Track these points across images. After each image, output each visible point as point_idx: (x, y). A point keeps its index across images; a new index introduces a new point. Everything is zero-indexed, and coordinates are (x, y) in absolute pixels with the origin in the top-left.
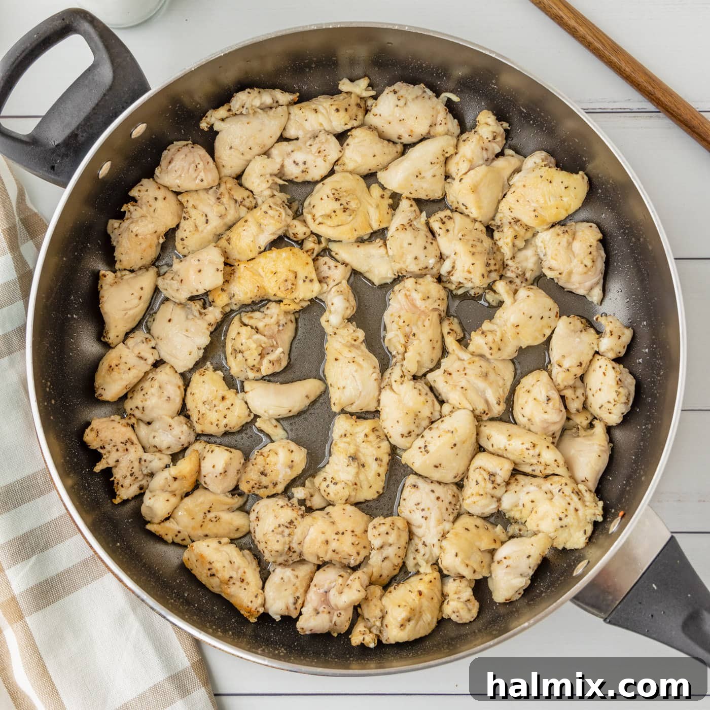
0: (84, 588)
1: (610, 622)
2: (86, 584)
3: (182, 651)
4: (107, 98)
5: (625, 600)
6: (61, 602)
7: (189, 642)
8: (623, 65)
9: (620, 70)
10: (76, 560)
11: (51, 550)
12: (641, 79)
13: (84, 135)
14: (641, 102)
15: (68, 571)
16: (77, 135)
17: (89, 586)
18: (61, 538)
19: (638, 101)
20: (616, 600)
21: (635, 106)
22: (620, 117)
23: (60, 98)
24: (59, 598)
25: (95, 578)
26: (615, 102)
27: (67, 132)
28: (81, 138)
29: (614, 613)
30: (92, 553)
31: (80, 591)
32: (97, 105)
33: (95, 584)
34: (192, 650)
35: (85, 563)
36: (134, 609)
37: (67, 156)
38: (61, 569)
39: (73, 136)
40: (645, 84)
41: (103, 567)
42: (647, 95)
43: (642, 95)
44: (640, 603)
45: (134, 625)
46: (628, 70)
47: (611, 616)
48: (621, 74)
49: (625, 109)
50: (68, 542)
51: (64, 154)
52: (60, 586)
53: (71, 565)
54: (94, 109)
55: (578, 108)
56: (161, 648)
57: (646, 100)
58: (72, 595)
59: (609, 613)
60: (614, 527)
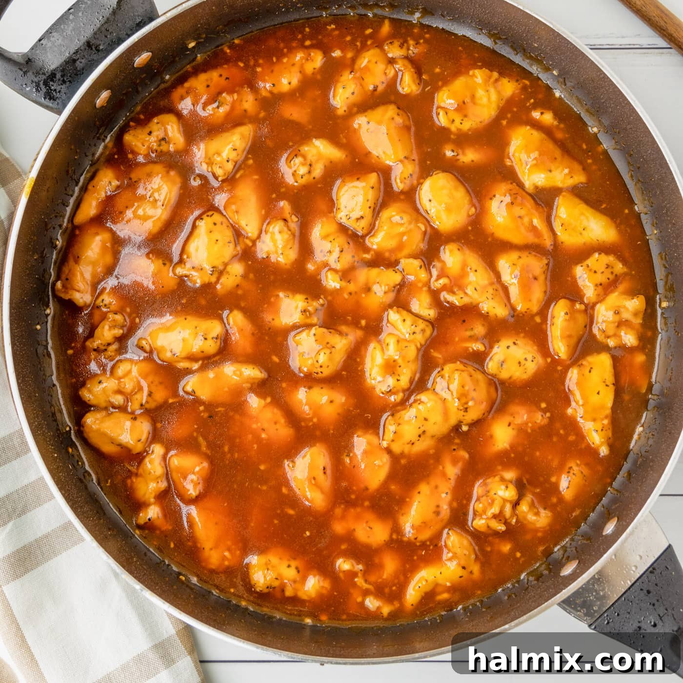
0: (64, 554)
2: (65, 550)
11: (29, 514)
12: (653, 13)
13: (83, 61)
14: (652, 37)
15: (47, 536)
16: (74, 61)
19: (648, 36)
20: (604, 607)
21: (645, 42)
22: (629, 53)
26: (623, 37)
28: (79, 65)
29: (600, 620)
31: (59, 557)
36: (116, 576)
38: (40, 535)
39: (71, 61)
40: (657, 19)
42: (658, 31)
43: (653, 30)
44: (629, 613)
47: (597, 623)
49: (634, 45)
50: (46, 506)
51: (60, 80)
52: (38, 552)
53: (50, 530)
54: (95, 33)
56: (145, 616)
58: (52, 561)
59: (595, 619)
60: (609, 528)
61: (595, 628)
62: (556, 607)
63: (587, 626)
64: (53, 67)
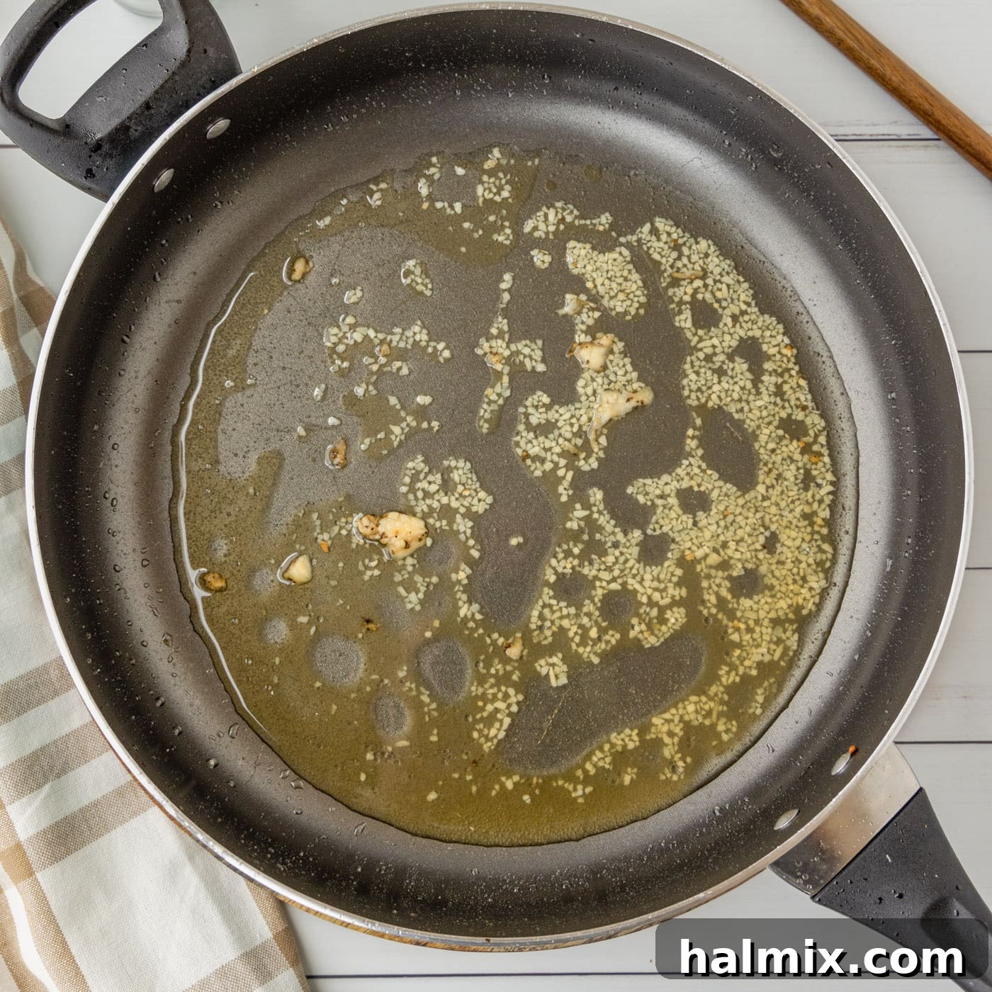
0: (119, 830)
1: (819, 902)
2: (121, 823)
3: (260, 917)
4: (177, 78)
5: (844, 873)
6: (87, 849)
7: (269, 904)
8: (888, 72)
9: (884, 80)
10: (107, 788)
11: (71, 774)
12: (914, 93)
13: (139, 128)
14: (914, 125)
15: (96, 804)
16: (128, 128)
17: (127, 825)
18: (84, 758)
19: (908, 124)
20: (832, 871)
21: (904, 131)
22: (883, 146)
23: (108, 72)
24: (84, 844)
25: (135, 814)
26: (874, 125)
27: (115, 122)
28: (134, 134)
29: (827, 889)
30: (129, 778)
31: (113, 833)
32: (162, 87)
33: (135, 823)
34: (275, 915)
35: (120, 793)
36: (191, 858)
37: (111, 157)
38: (86, 802)
39: (123, 129)
40: (920, 100)
41: (146, 798)
42: (921, 116)
43: (915, 116)
44: (866, 879)
45: (191, 879)
46: (895, 79)
47: (823, 893)
48: (884, 85)
49: (889, 135)
50: (94, 762)
51: (107, 153)
52: (84, 826)
53: (99, 796)
54: (156, 92)
55: (825, 133)
56: (230, 914)
57: (920, 122)
58: (102, 838)
59: (821, 888)
60: (840, 767)
61: (820, 900)
62: (769, 874)
63: (808, 897)
64: (99, 136)
